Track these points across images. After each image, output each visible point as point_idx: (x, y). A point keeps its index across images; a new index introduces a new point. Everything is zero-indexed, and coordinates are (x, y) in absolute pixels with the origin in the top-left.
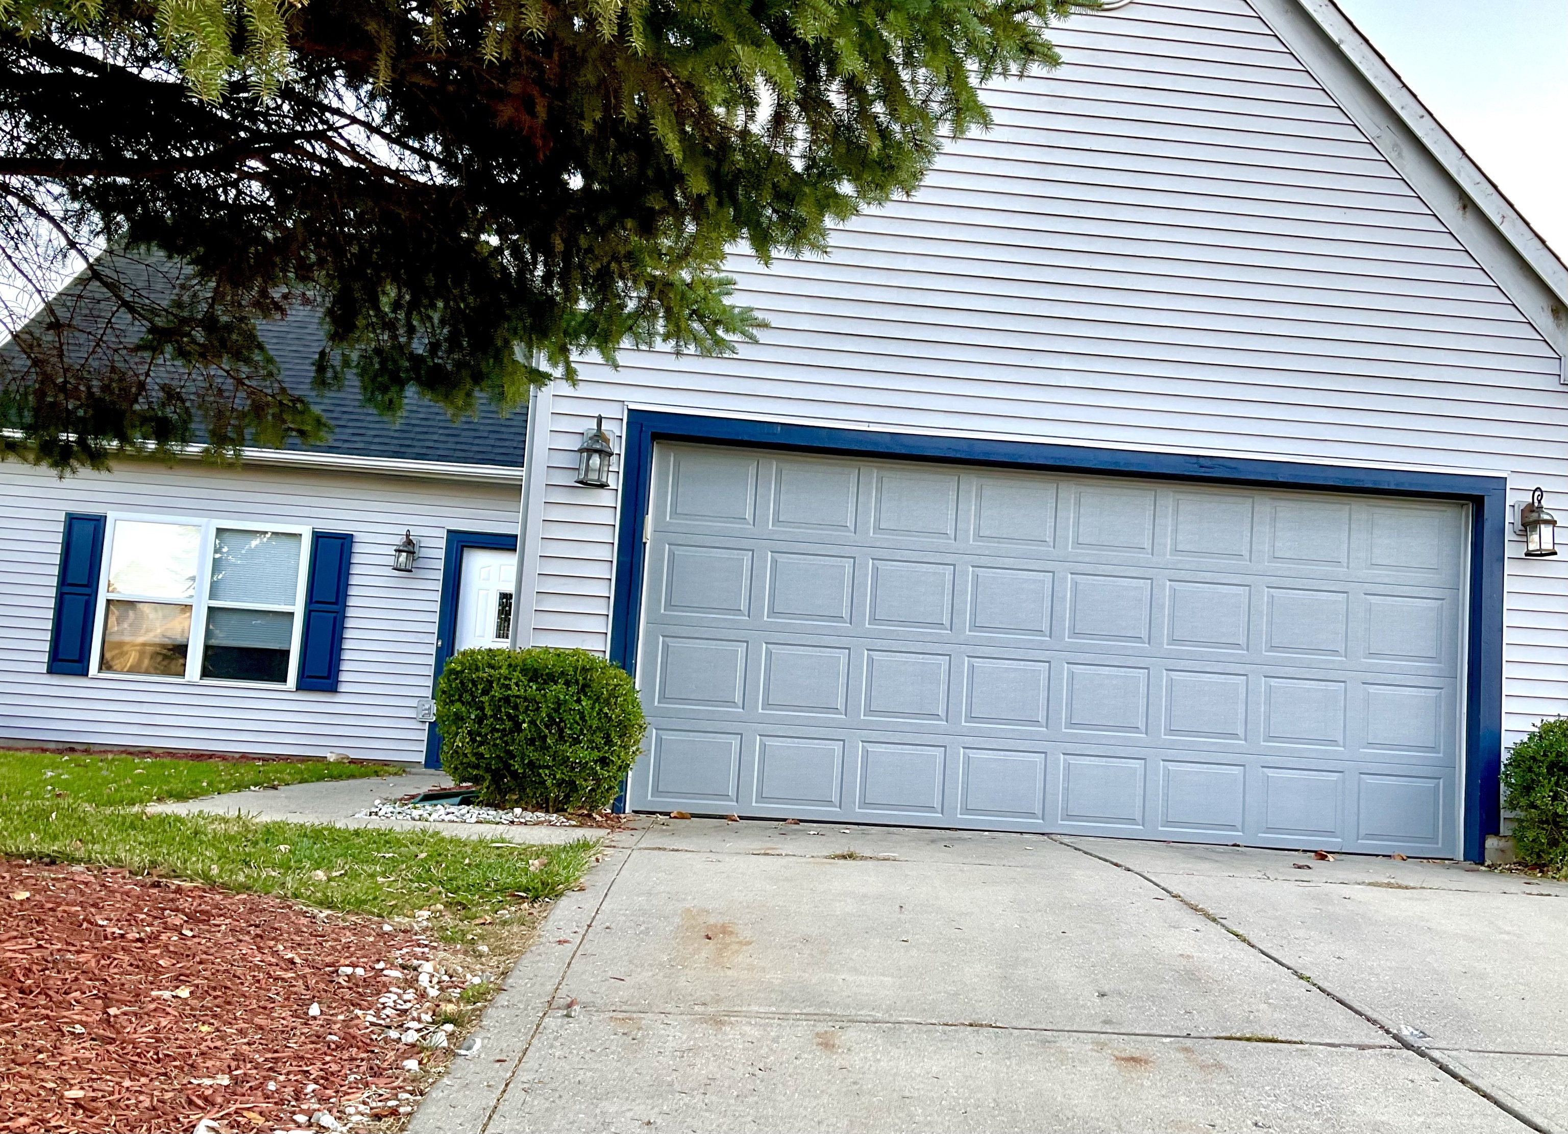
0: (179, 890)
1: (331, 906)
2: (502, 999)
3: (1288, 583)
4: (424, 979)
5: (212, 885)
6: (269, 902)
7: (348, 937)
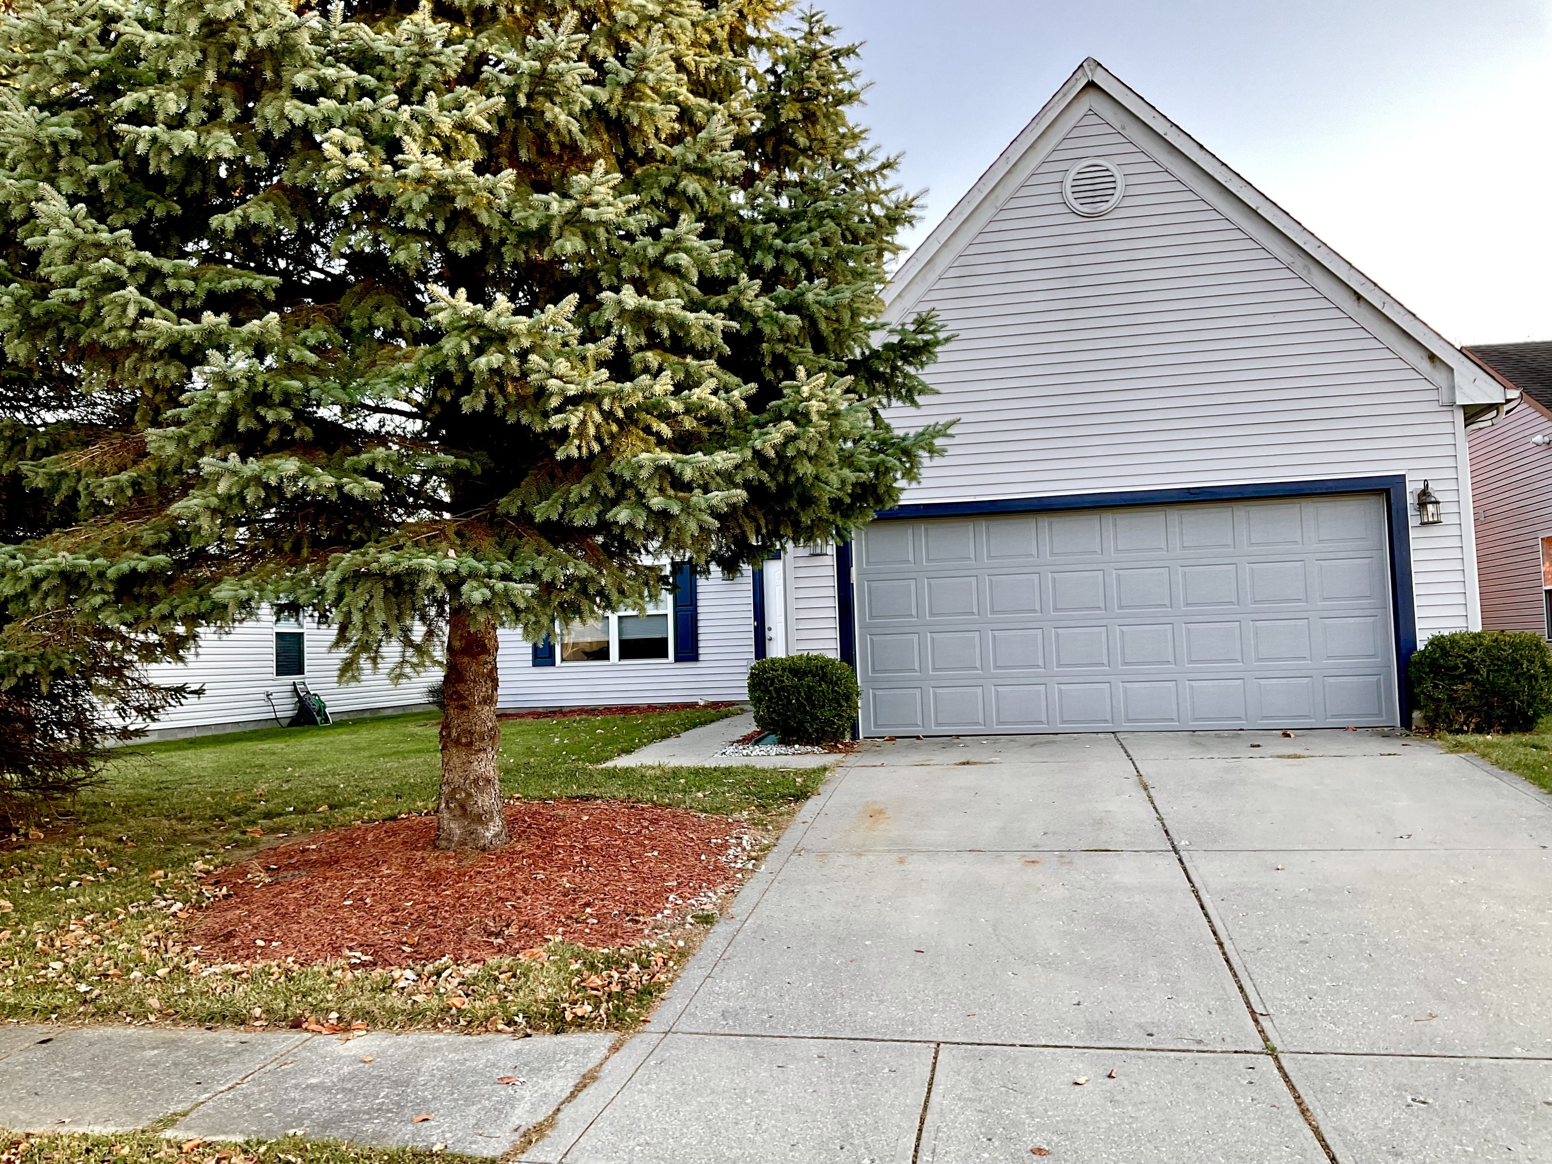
0: (643, 809)
1: (706, 812)
2: (775, 849)
3: (1262, 559)
4: (744, 843)
5: (655, 805)
6: (680, 812)
7: (714, 826)
